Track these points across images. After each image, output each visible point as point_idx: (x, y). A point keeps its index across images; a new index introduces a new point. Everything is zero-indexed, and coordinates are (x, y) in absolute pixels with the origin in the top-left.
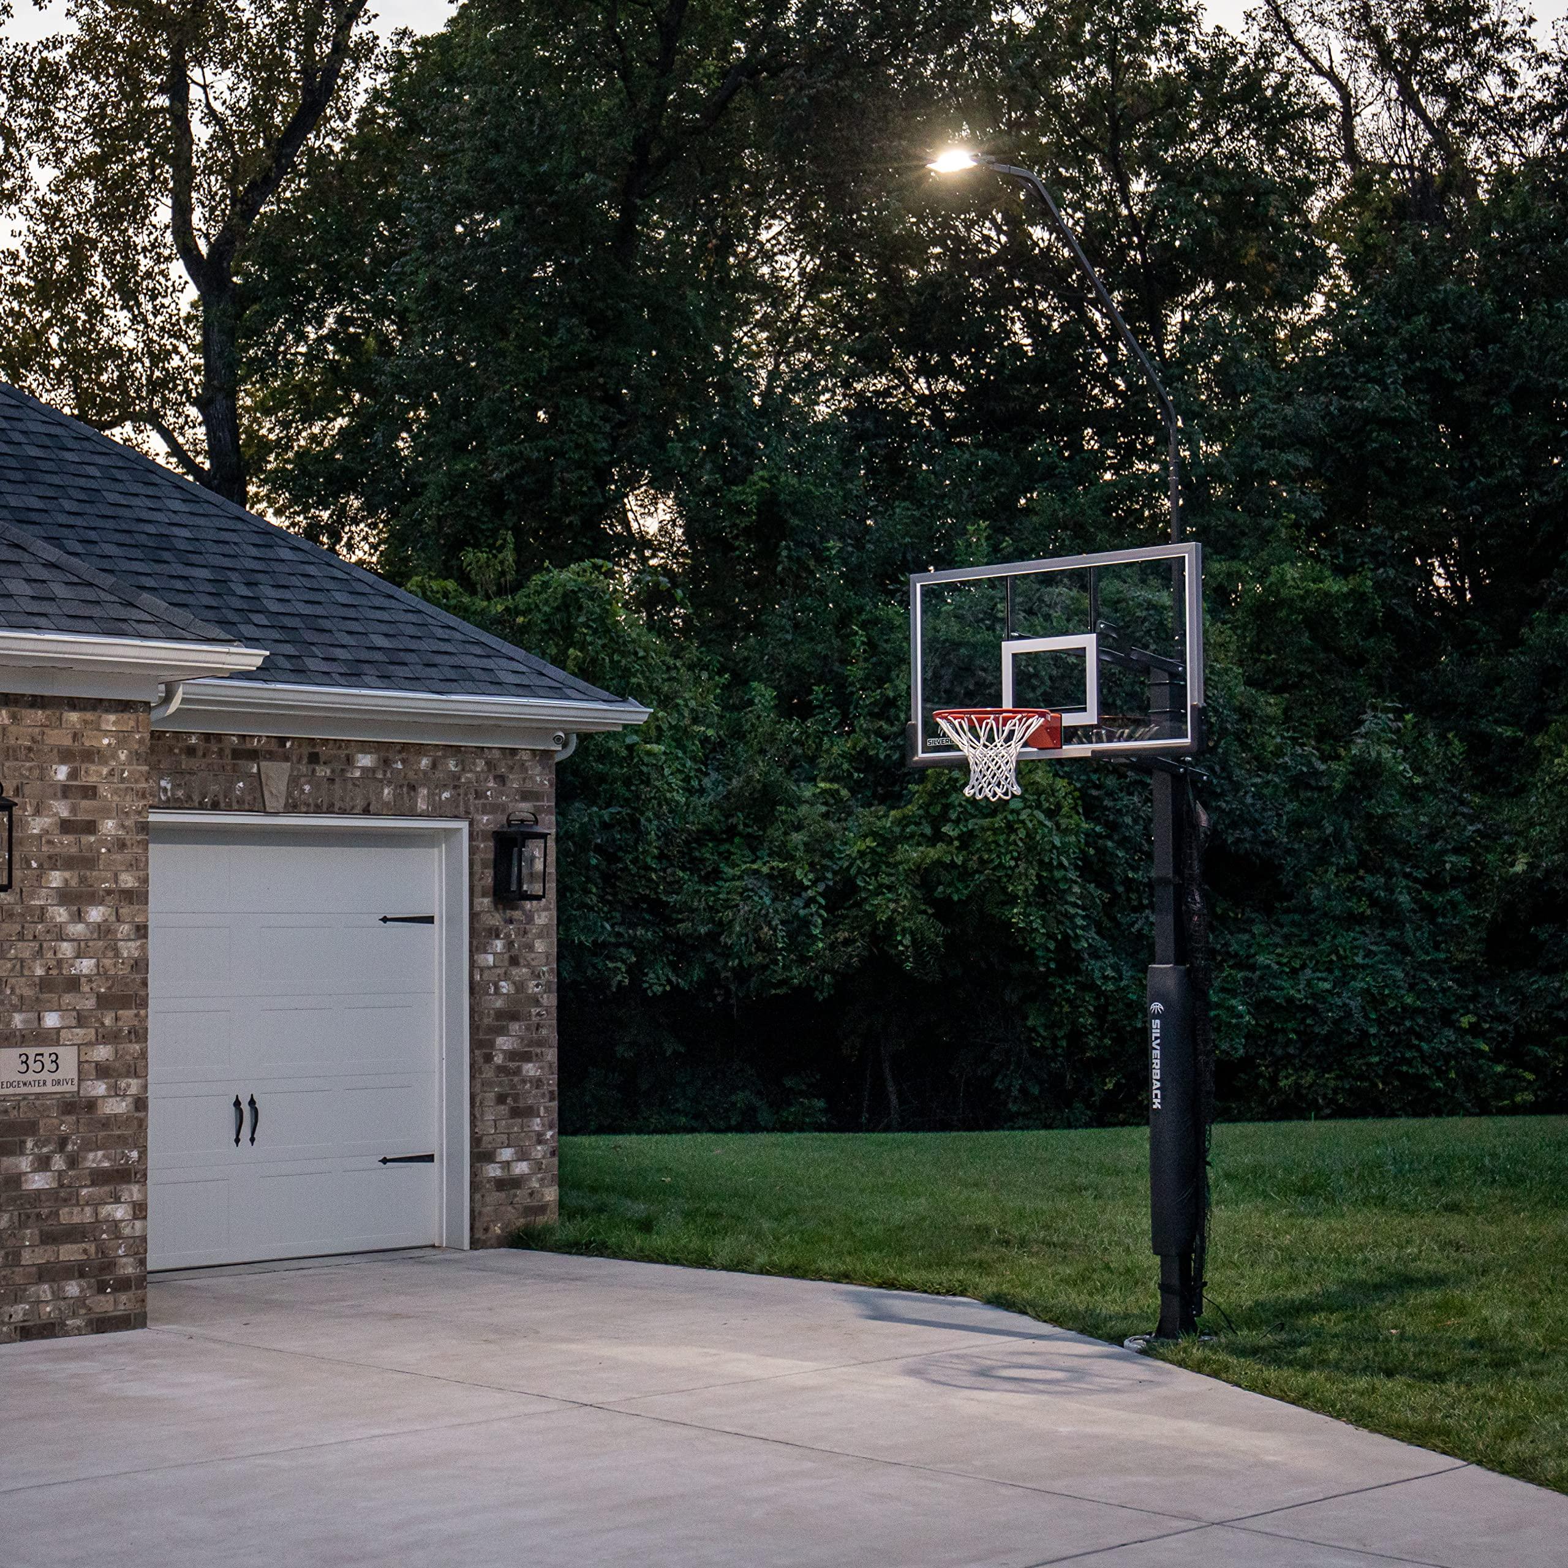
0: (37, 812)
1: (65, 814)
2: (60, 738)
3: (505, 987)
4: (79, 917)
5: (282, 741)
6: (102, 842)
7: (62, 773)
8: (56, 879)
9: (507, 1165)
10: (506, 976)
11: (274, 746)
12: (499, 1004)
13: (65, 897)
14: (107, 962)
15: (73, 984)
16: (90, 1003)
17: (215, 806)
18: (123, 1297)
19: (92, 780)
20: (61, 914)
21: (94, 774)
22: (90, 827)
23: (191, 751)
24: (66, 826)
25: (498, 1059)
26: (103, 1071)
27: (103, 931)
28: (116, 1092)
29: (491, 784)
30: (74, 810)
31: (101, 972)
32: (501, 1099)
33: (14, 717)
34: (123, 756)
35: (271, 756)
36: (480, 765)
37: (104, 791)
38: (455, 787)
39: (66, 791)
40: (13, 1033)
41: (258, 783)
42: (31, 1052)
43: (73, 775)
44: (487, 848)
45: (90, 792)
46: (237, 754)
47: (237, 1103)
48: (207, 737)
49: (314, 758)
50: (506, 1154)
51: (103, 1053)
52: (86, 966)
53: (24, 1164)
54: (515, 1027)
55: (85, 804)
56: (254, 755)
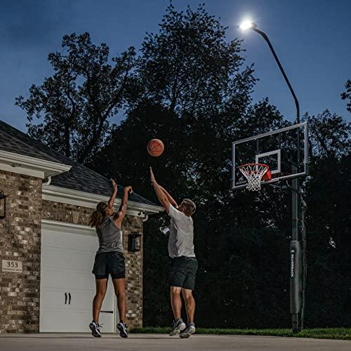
0: (13, 202)
1: (20, 203)
3: (131, 272)
4: (23, 229)
5: (78, 207)
6: (29, 211)
7: (19, 193)
8: (17, 219)
9: (130, 314)
10: (131, 269)
11: (75, 208)
12: (129, 276)
13: (20, 224)
14: (30, 242)
15: (22, 246)
16: (26, 251)
17: (61, 220)
19: (27, 196)
20: (19, 228)
21: (27, 195)
22: (27, 208)
23: (55, 206)
24: (20, 206)
25: (129, 289)
26: (29, 269)
27: (29, 233)
28: (32, 274)
29: (128, 224)
30: (22, 203)
31: (29, 244)
32: (129, 298)
33: (7, 177)
34: (35, 191)
35: (74, 210)
37: (30, 199)
40: (6, 256)
41: (71, 216)
42: (11, 262)
43: (22, 194)
44: (126, 238)
45: (26, 199)
46: (66, 208)
47: (66, 294)
48: (59, 203)
49: (85, 212)
50: (130, 312)
51: (29, 264)
52: (25, 242)
53: (8, 289)
54: (132, 282)
55: (25, 201)
56: (70, 209)
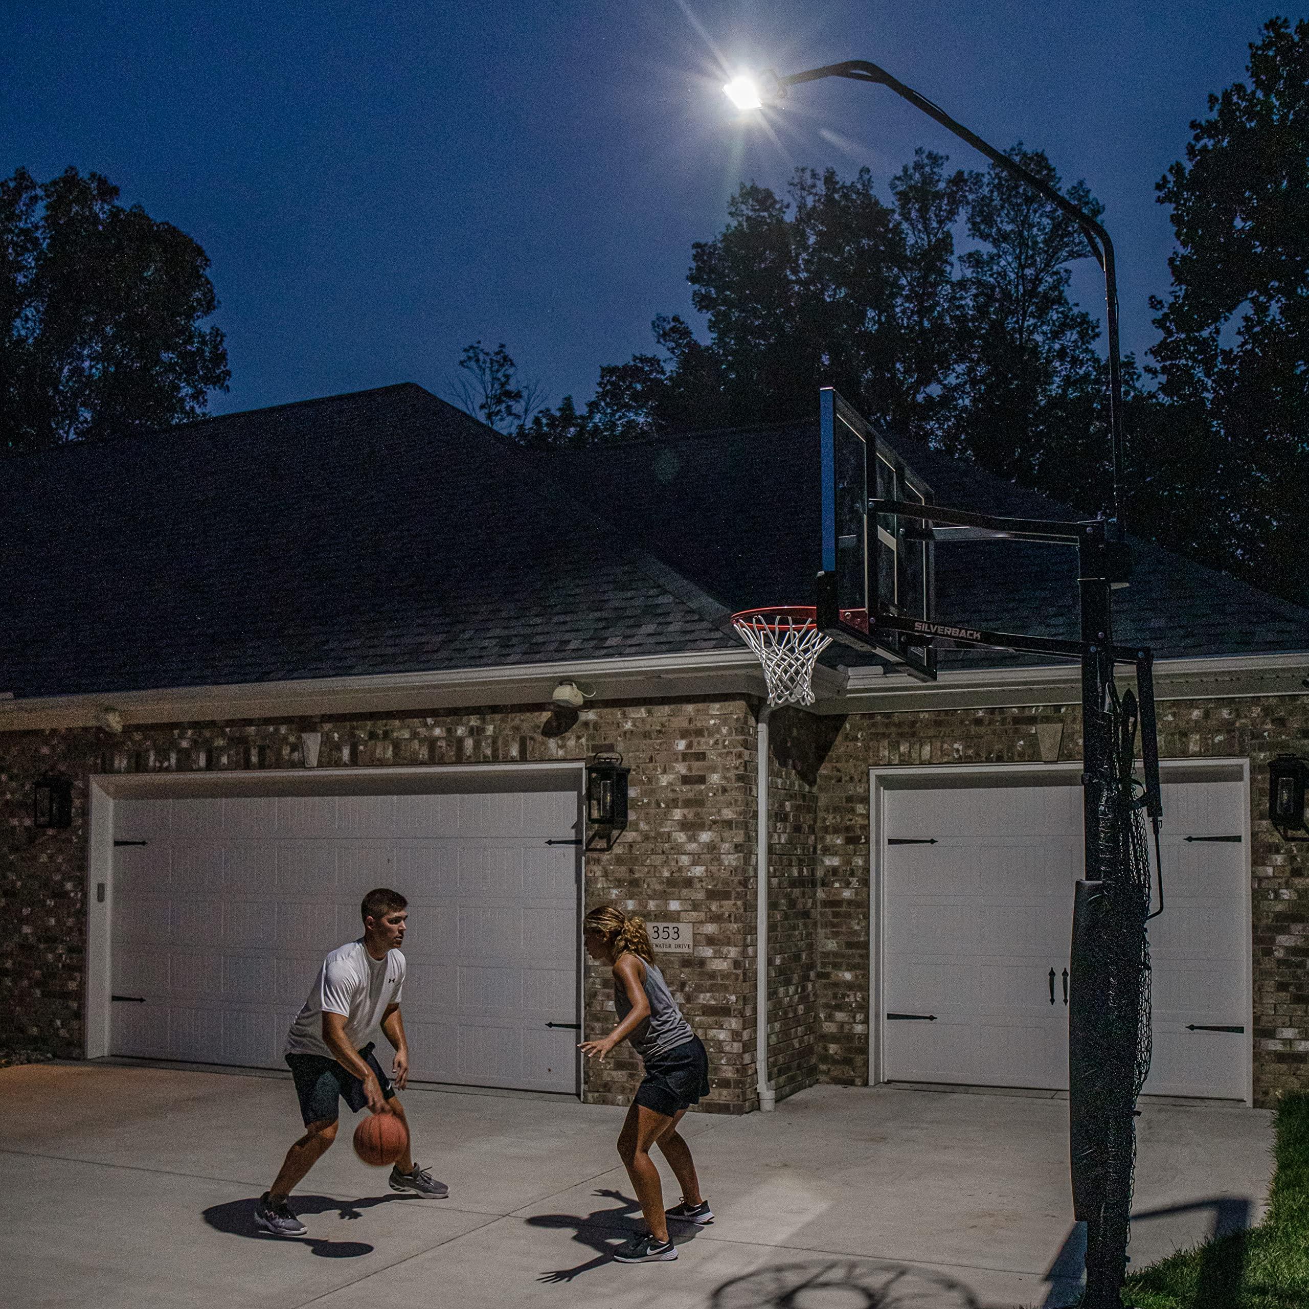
0: (664, 772)
1: (684, 771)
2: (680, 722)
3: (1286, 894)
4: (692, 839)
5: (1058, 708)
6: (709, 789)
7: (681, 745)
8: (677, 814)
9: (1289, 1042)
10: (1288, 886)
11: (1050, 712)
12: (1279, 908)
13: (684, 825)
14: (714, 869)
15: (689, 883)
16: (701, 896)
17: (1000, 759)
18: (725, 1092)
19: (703, 748)
20: (681, 837)
21: (705, 744)
22: (702, 780)
23: (978, 722)
24: (686, 780)
25: (1279, 954)
26: (711, 941)
27: (712, 847)
28: (718, 955)
29: (1269, 726)
30: (690, 769)
31: (711, 875)
32: (1282, 987)
33: (649, 712)
34: (724, 730)
35: (1047, 720)
36: (1256, 711)
37: (712, 756)
38: (1229, 732)
39: (685, 757)
40: (649, 913)
41: (1033, 742)
42: (661, 925)
43: (689, 746)
44: (1264, 779)
45: (701, 756)
46: (1017, 721)
47: (1052, 974)
48: (992, 711)
50: (1289, 1033)
51: (710, 929)
52: (698, 871)
54: (1297, 928)
55: (696, 764)
56: (1032, 720)
